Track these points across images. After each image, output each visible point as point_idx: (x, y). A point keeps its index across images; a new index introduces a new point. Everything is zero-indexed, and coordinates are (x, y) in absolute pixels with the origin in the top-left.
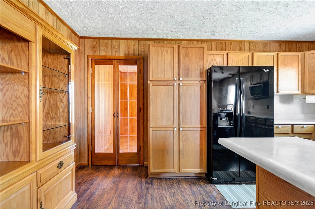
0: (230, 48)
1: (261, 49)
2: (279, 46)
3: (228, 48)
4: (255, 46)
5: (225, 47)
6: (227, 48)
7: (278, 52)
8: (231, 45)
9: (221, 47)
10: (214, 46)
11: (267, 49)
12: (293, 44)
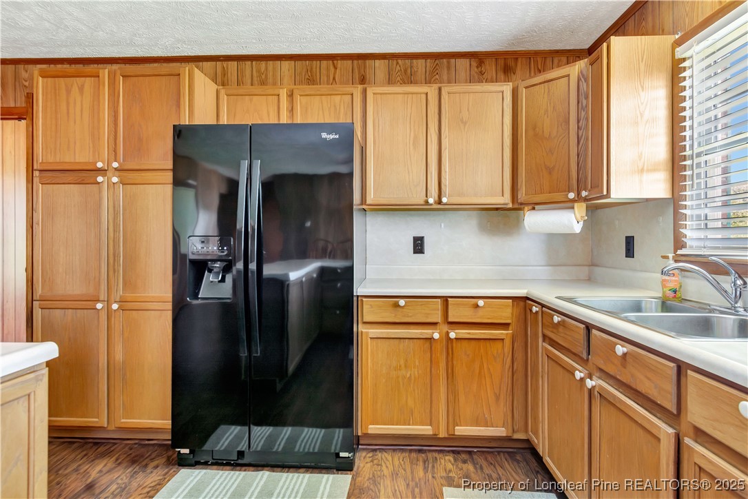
0: (334, 79)
1: (423, 77)
2: (477, 67)
3: (328, 76)
4: (406, 71)
5: (318, 74)
6: (324, 78)
7: (440, 85)
8: (336, 68)
9: (307, 77)
10: (287, 72)
11: (440, 76)
12: (520, 60)
